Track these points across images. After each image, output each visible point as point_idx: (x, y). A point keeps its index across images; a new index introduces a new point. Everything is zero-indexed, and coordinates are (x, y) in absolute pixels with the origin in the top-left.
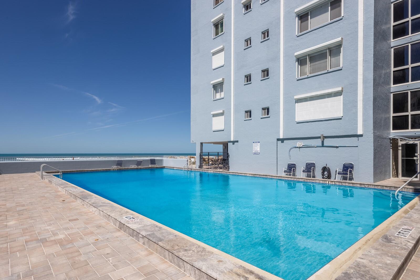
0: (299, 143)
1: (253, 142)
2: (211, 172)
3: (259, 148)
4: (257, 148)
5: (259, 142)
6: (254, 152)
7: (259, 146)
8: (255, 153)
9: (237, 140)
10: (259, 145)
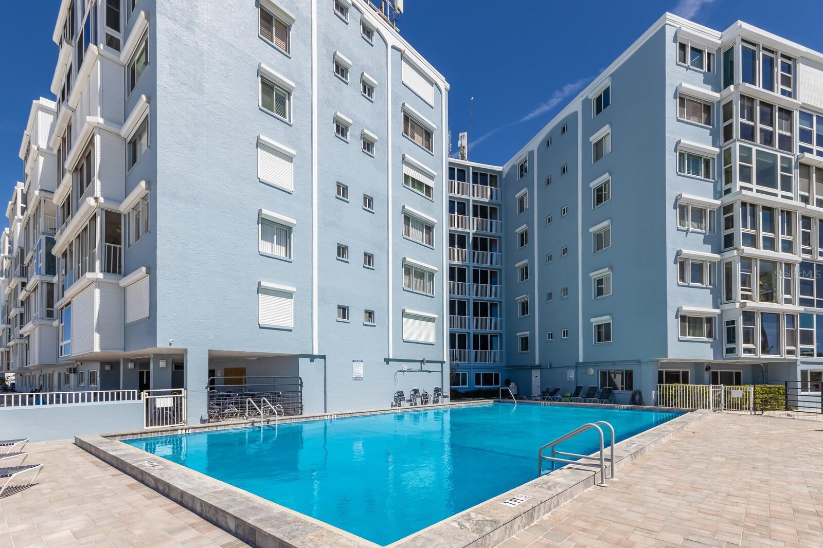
0: (405, 366)
1: (353, 361)
2: (333, 417)
3: (362, 370)
4: (359, 370)
5: (362, 361)
6: (354, 376)
7: (362, 368)
8: (356, 379)
9: (323, 354)
10: (362, 365)
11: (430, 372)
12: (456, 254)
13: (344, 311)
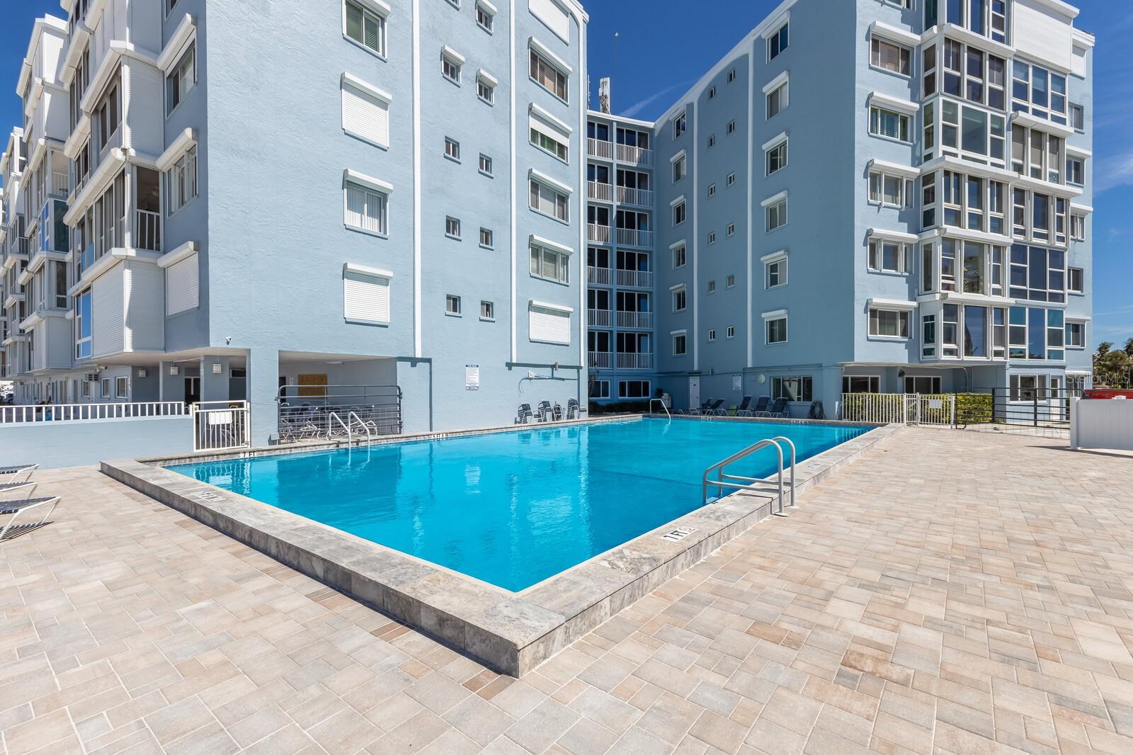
0: (532, 372)
1: (467, 366)
3: (478, 378)
4: (474, 377)
5: (477, 366)
6: (467, 385)
7: (478, 374)
8: (470, 389)
9: (428, 357)
10: (478, 371)
11: (563, 380)
12: (596, 231)
13: (454, 302)
